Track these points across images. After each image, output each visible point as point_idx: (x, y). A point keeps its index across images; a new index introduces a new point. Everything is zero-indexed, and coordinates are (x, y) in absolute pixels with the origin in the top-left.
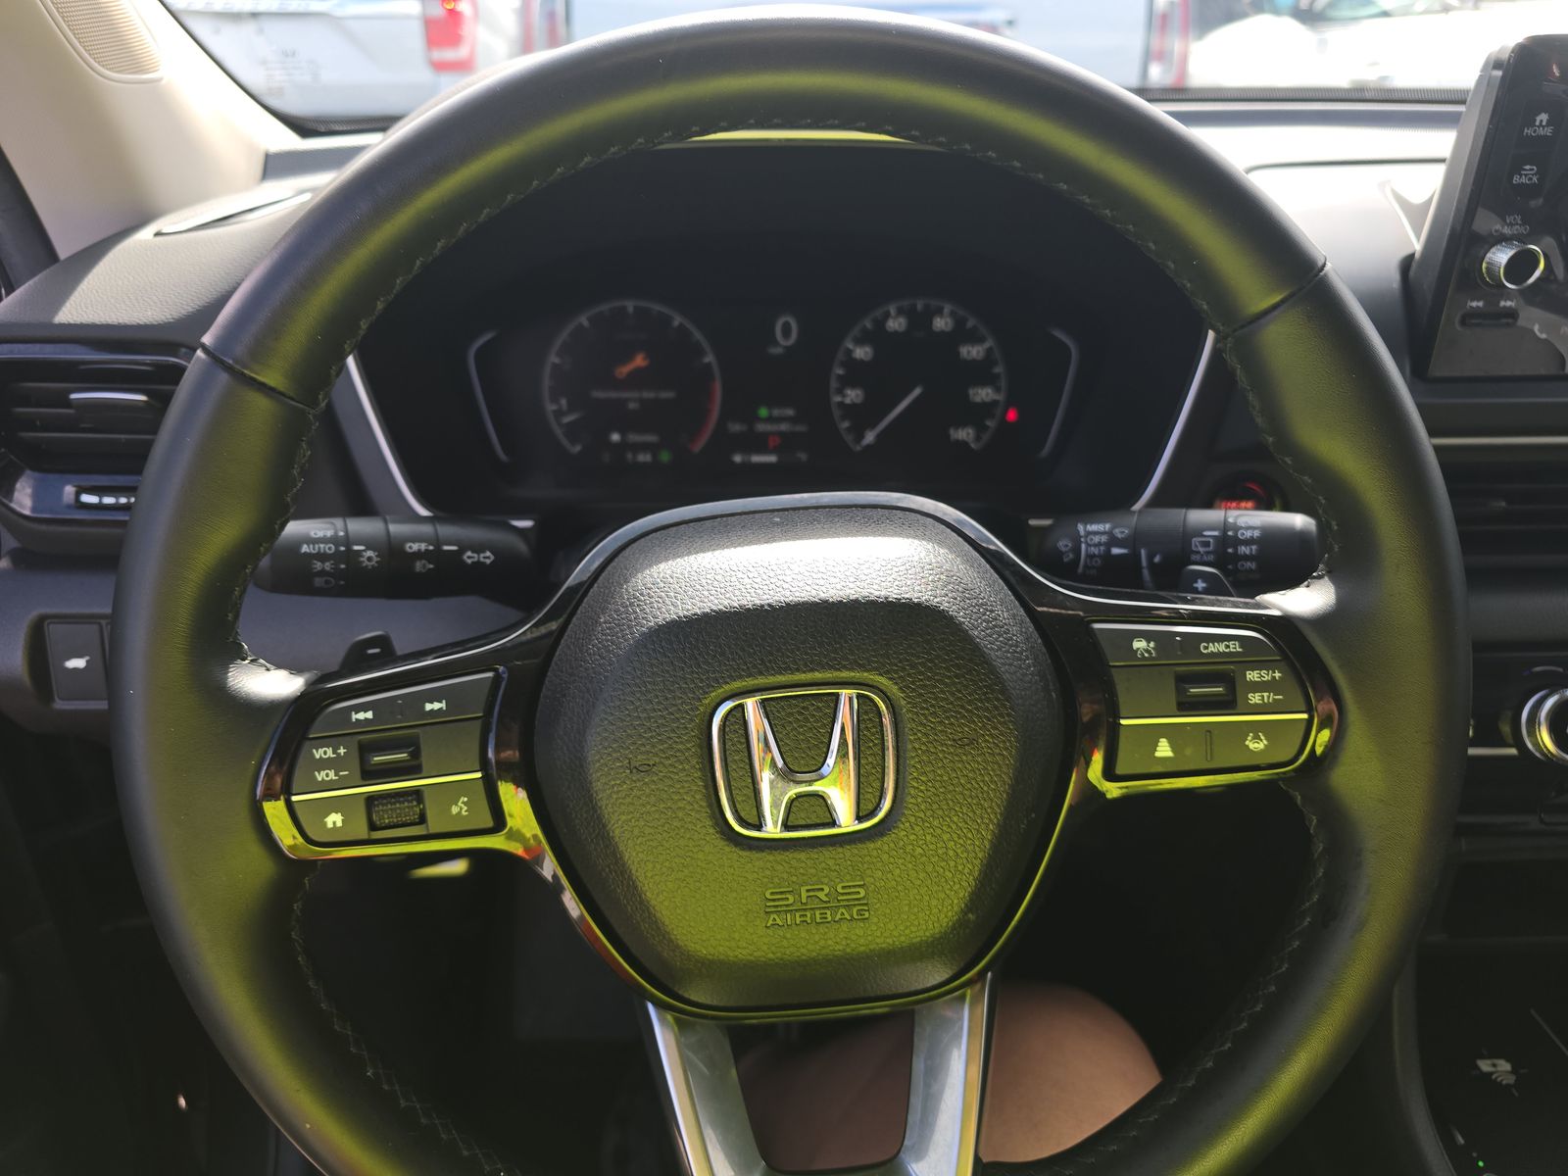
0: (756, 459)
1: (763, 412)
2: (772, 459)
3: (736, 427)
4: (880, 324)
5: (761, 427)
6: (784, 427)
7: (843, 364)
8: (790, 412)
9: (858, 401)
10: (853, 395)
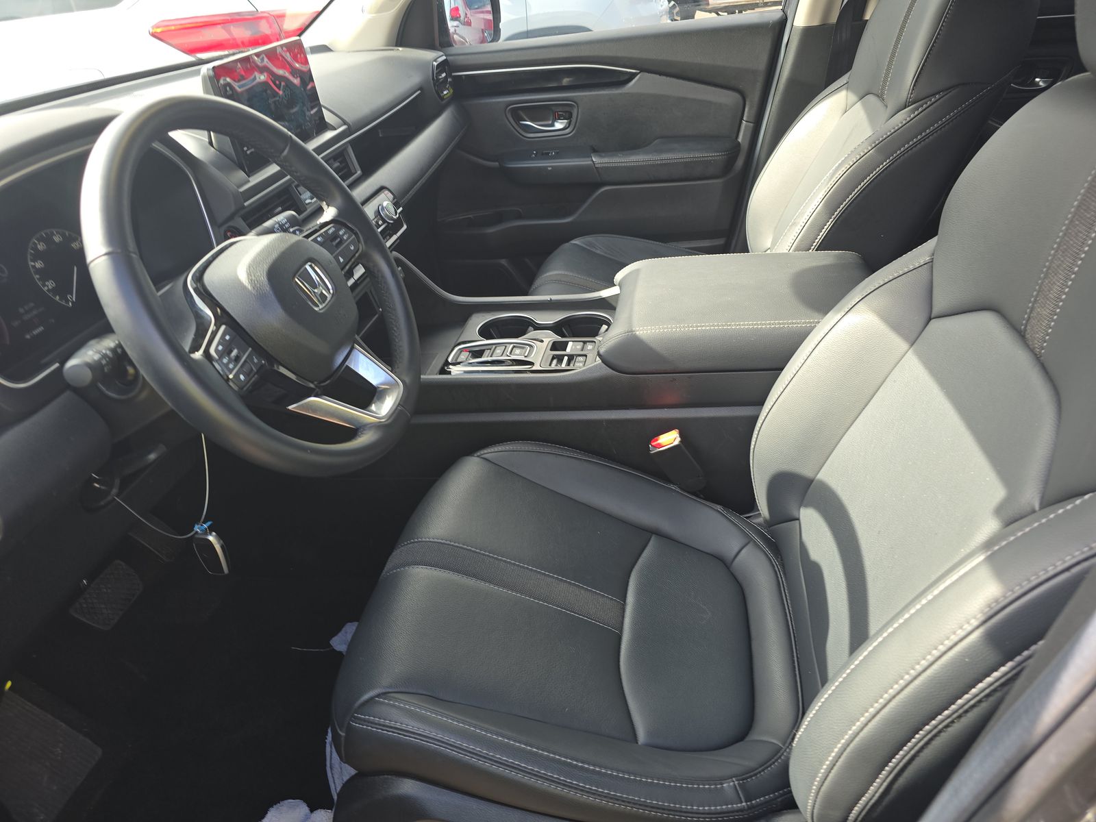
0: (36, 332)
1: (21, 310)
2: (41, 329)
3: (16, 323)
4: (35, 249)
5: (26, 317)
6: (35, 312)
7: (36, 273)
8: (32, 305)
9: (54, 285)
10: (50, 284)
